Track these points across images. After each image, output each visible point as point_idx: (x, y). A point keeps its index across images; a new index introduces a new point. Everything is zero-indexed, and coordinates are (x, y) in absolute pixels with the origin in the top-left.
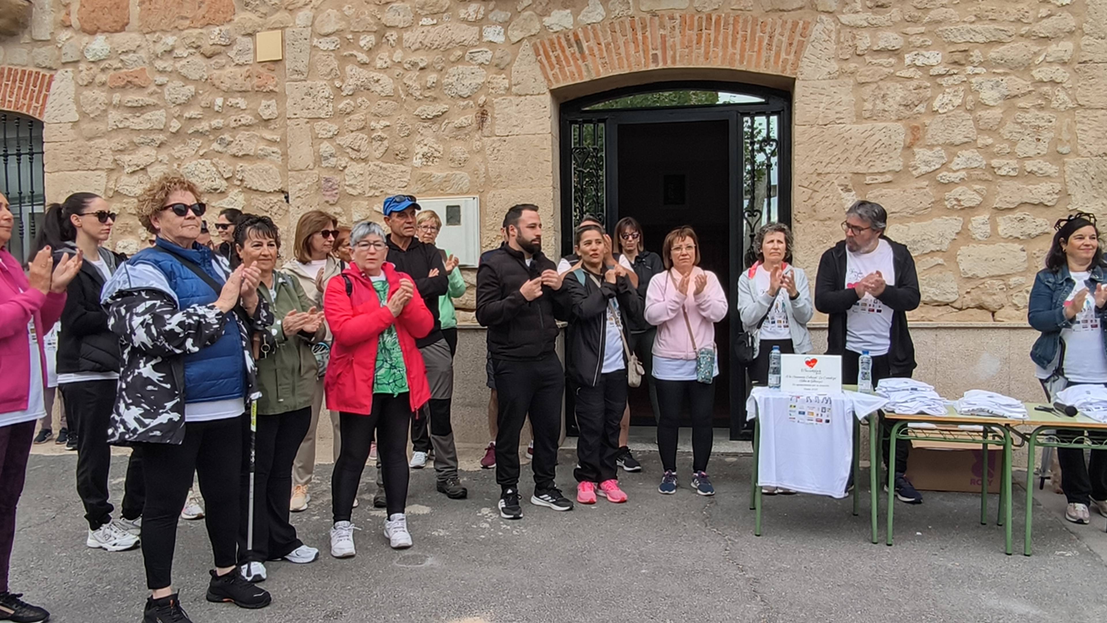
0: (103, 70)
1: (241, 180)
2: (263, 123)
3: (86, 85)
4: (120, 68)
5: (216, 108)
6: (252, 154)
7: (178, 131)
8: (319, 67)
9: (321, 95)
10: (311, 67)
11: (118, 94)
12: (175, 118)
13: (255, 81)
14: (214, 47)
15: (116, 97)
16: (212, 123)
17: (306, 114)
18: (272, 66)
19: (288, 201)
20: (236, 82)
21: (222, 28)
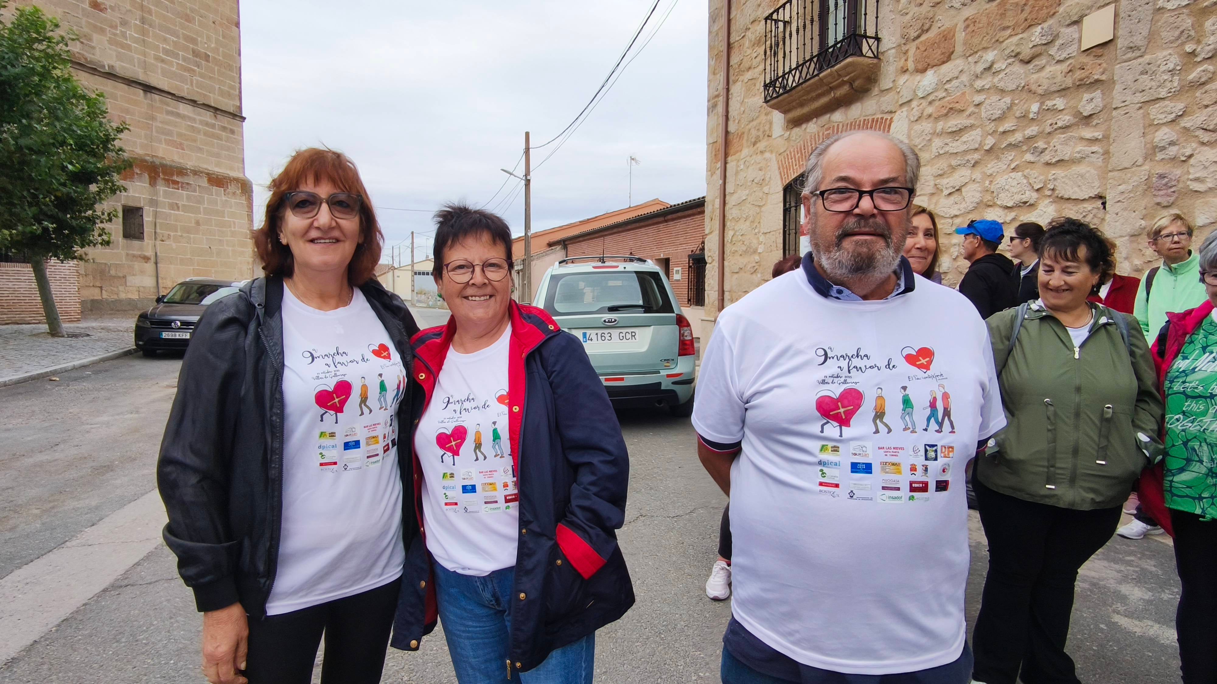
0: (930, 103)
1: (1053, 190)
2: (1084, 121)
3: (917, 120)
4: (944, 97)
5: (1031, 116)
6: (1066, 158)
7: (991, 148)
8: (1163, 34)
9: (1163, 68)
10: (1151, 37)
11: (941, 123)
12: (990, 134)
13: (1078, 74)
14: (1034, 49)
15: (940, 126)
16: (1026, 132)
17: (1140, 98)
18: (1099, 51)
19: (1104, 208)
20: (1055, 81)
21: (1045, 25)
